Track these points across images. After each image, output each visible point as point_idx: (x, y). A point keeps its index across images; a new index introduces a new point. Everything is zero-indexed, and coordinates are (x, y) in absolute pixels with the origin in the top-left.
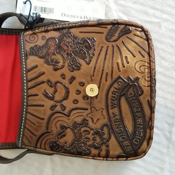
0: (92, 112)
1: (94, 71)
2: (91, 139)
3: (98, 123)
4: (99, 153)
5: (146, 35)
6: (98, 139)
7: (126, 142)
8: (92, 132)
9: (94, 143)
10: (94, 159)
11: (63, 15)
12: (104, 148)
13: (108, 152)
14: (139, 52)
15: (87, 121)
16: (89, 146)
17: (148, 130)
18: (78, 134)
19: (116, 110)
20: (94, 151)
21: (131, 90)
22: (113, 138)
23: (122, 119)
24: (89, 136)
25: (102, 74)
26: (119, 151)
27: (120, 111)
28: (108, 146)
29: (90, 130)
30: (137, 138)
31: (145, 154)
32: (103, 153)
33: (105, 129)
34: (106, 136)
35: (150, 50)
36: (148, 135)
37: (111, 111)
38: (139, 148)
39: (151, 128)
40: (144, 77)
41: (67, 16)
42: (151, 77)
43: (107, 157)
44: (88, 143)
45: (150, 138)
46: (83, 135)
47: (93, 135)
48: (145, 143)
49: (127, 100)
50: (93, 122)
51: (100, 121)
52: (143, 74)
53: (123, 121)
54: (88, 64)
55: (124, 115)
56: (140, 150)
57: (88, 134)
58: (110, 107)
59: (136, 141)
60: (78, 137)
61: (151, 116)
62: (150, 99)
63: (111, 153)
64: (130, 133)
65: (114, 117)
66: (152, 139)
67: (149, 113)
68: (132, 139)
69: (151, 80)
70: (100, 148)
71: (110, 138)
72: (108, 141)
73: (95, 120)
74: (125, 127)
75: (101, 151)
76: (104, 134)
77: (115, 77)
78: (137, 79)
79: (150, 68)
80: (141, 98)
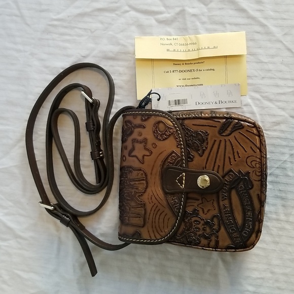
0: (203, 203)
1: (206, 164)
2: (201, 228)
3: (208, 214)
4: (209, 244)
5: (259, 132)
6: (208, 230)
7: (235, 234)
8: (202, 222)
9: (204, 233)
10: (203, 249)
11: (197, 103)
12: (213, 238)
13: (217, 242)
14: (251, 147)
15: (198, 211)
16: (199, 235)
17: (257, 223)
18: (189, 224)
19: (226, 202)
20: (204, 242)
21: (242, 183)
22: (222, 229)
23: (232, 211)
24: (199, 226)
25: (214, 166)
26: (228, 242)
27: (231, 203)
28: (217, 237)
29: (200, 220)
30: (246, 230)
31: (254, 246)
32: (213, 243)
33: (215, 220)
34: (216, 227)
35: (262, 146)
36: (257, 228)
37: (221, 203)
38: (248, 240)
39: (261, 221)
40: (254, 172)
41: (201, 104)
42: (261, 171)
43: (216, 247)
44: (198, 233)
45: (259, 231)
46: (194, 224)
47: (203, 225)
48: (254, 236)
49: (238, 193)
50: (204, 213)
51: (210, 212)
52: (254, 169)
53: (233, 213)
54: (201, 156)
55: (234, 208)
56: (249, 242)
57: (199, 224)
58: (220, 198)
59: (245, 233)
60: (188, 227)
61: (261, 210)
62: (260, 193)
63: (220, 244)
64: (240, 225)
65: (224, 209)
66: (261, 232)
67: (259, 206)
68: (242, 231)
69: (261, 175)
70: (210, 238)
71: (219, 229)
72: (217, 232)
73: (206, 211)
74: (234, 219)
75: (210, 241)
76: (214, 225)
77: (226, 170)
78: (248, 173)
79: (261, 163)
80: (251, 191)
